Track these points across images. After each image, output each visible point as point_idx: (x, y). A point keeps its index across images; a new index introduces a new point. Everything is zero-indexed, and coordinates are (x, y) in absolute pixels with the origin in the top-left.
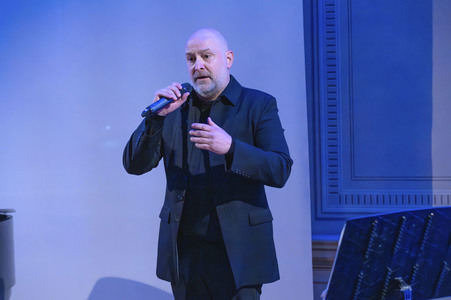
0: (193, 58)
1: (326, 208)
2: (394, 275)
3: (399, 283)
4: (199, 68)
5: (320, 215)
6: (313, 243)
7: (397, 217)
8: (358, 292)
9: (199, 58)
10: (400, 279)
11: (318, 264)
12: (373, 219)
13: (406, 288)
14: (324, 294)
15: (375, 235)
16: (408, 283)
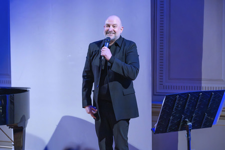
0: (109, 26)
1: (158, 91)
2: (185, 118)
3: (186, 121)
4: (111, 30)
5: (155, 93)
6: (152, 105)
7: (186, 94)
8: (170, 125)
9: (111, 27)
10: (187, 120)
11: (154, 114)
12: (176, 95)
13: (190, 124)
14: (156, 125)
15: (177, 101)
16: (191, 122)
